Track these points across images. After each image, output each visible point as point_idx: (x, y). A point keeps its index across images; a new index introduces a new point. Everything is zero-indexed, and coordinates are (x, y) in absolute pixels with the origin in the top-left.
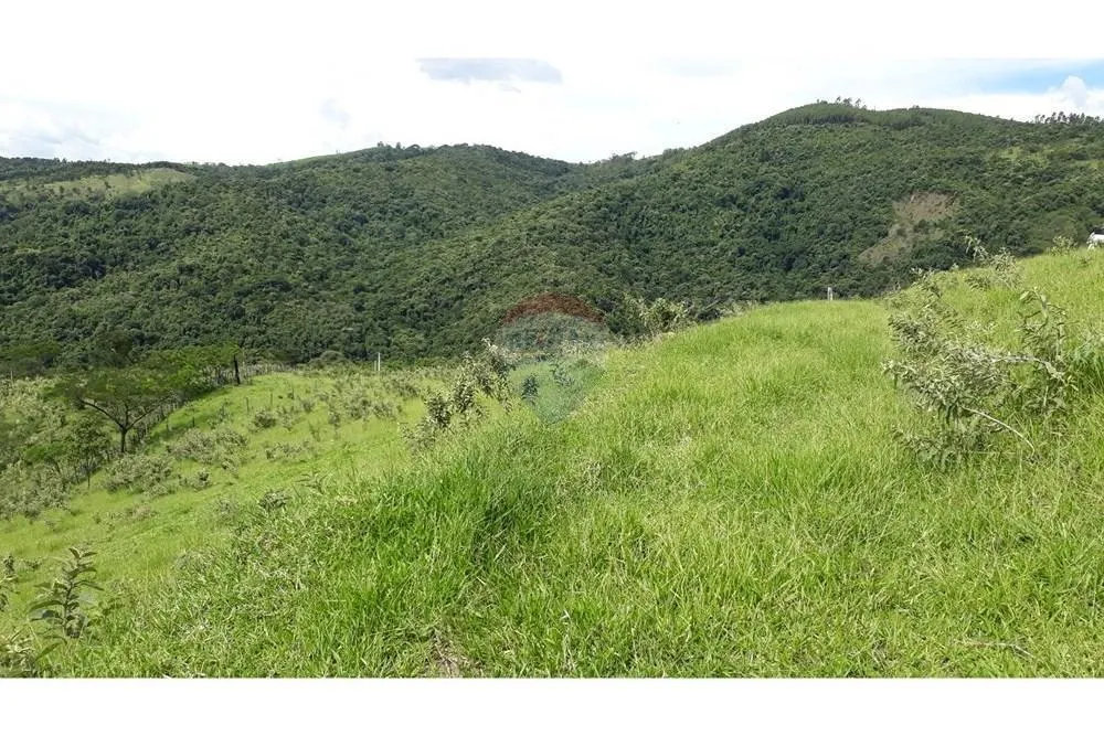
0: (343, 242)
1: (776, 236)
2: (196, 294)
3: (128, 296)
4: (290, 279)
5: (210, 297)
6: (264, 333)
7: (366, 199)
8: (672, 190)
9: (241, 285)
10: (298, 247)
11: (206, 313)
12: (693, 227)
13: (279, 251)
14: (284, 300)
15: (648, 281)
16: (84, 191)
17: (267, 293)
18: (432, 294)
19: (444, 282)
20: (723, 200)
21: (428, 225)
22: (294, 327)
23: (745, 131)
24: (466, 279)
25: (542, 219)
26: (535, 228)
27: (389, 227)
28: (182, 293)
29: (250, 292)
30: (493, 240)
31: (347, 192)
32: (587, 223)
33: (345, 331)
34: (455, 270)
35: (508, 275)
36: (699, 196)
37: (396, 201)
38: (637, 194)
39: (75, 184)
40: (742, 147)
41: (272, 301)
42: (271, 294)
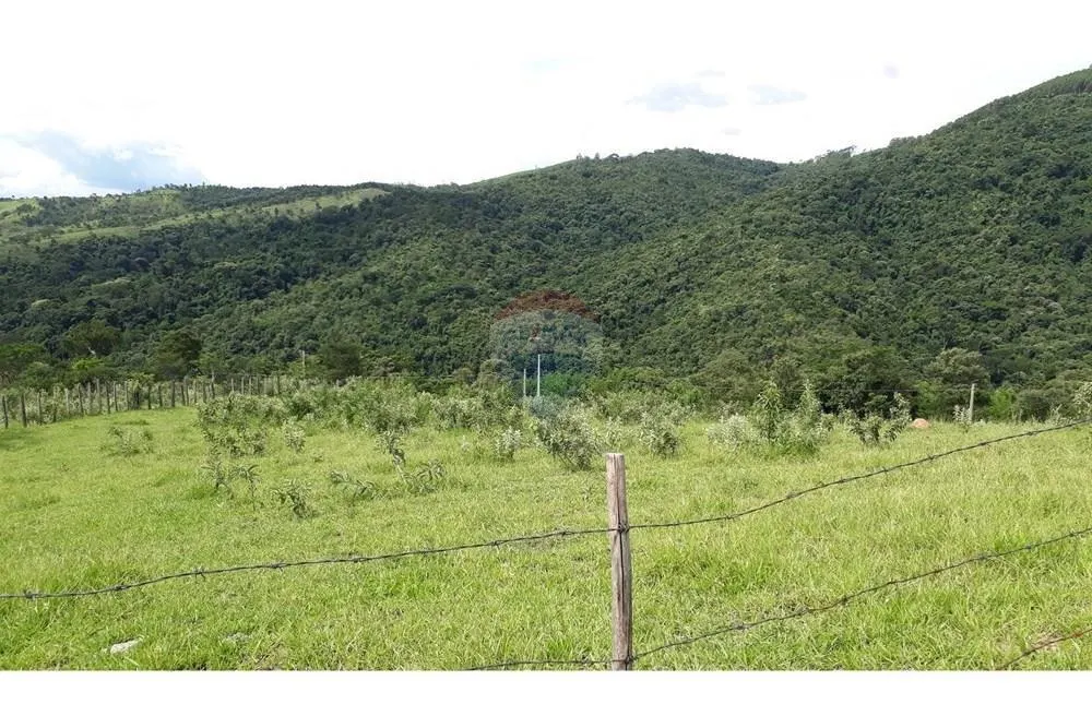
0: (536, 248)
1: (1056, 221)
2: (377, 303)
3: (309, 306)
4: (476, 287)
5: (392, 306)
6: (446, 343)
7: (562, 206)
8: (915, 174)
9: (425, 293)
10: (491, 254)
11: (387, 322)
12: (946, 214)
13: (469, 257)
14: (468, 308)
15: (894, 277)
16: (297, 212)
17: (451, 300)
18: (629, 298)
19: (645, 284)
20: (982, 182)
21: (623, 230)
22: (477, 337)
23: (1002, 106)
24: (669, 281)
25: (758, 212)
26: (750, 221)
27: (584, 233)
28: (364, 302)
29: (433, 300)
30: (702, 236)
31: (543, 200)
32: (812, 214)
34: (656, 270)
35: (718, 274)
36: (949, 179)
37: (592, 206)
38: (871, 180)
39: (289, 206)
40: (999, 122)
41: (456, 309)
42: (455, 301)
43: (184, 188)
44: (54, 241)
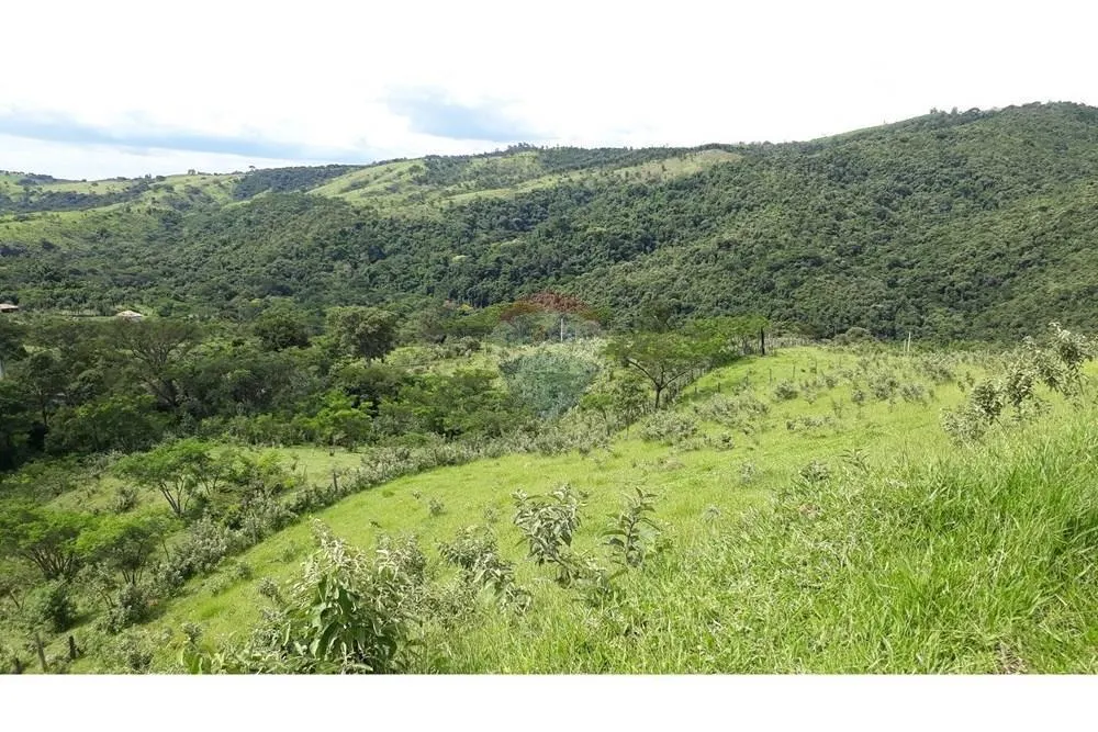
0: (882, 216)
2: (731, 268)
3: (671, 269)
4: (822, 254)
5: (744, 271)
6: (791, 306)
7: (911, 170)
9: (774, 260)
10: (835, 221)
11: (739, 285)
13: (815, 226)
14: (814, 275)
16: (644, 175)
17: (799, 267)
18: (976, 271)
19: (995, 257)
21: (979, 194)
22: (821, 301)
24: (1021, 255)
27: (934, 199)
28: (718, 267)
29: (782, 267)
30: (1063, 210)
31: (891, 164)
33: (875, 308)
34: (1008, 244)
35: (1077, 250)
37: (945, 170)
39: (638, 169)
41: (802, 275)
42: (803, 268)
43: (541, 151)
44: (451, 203)
